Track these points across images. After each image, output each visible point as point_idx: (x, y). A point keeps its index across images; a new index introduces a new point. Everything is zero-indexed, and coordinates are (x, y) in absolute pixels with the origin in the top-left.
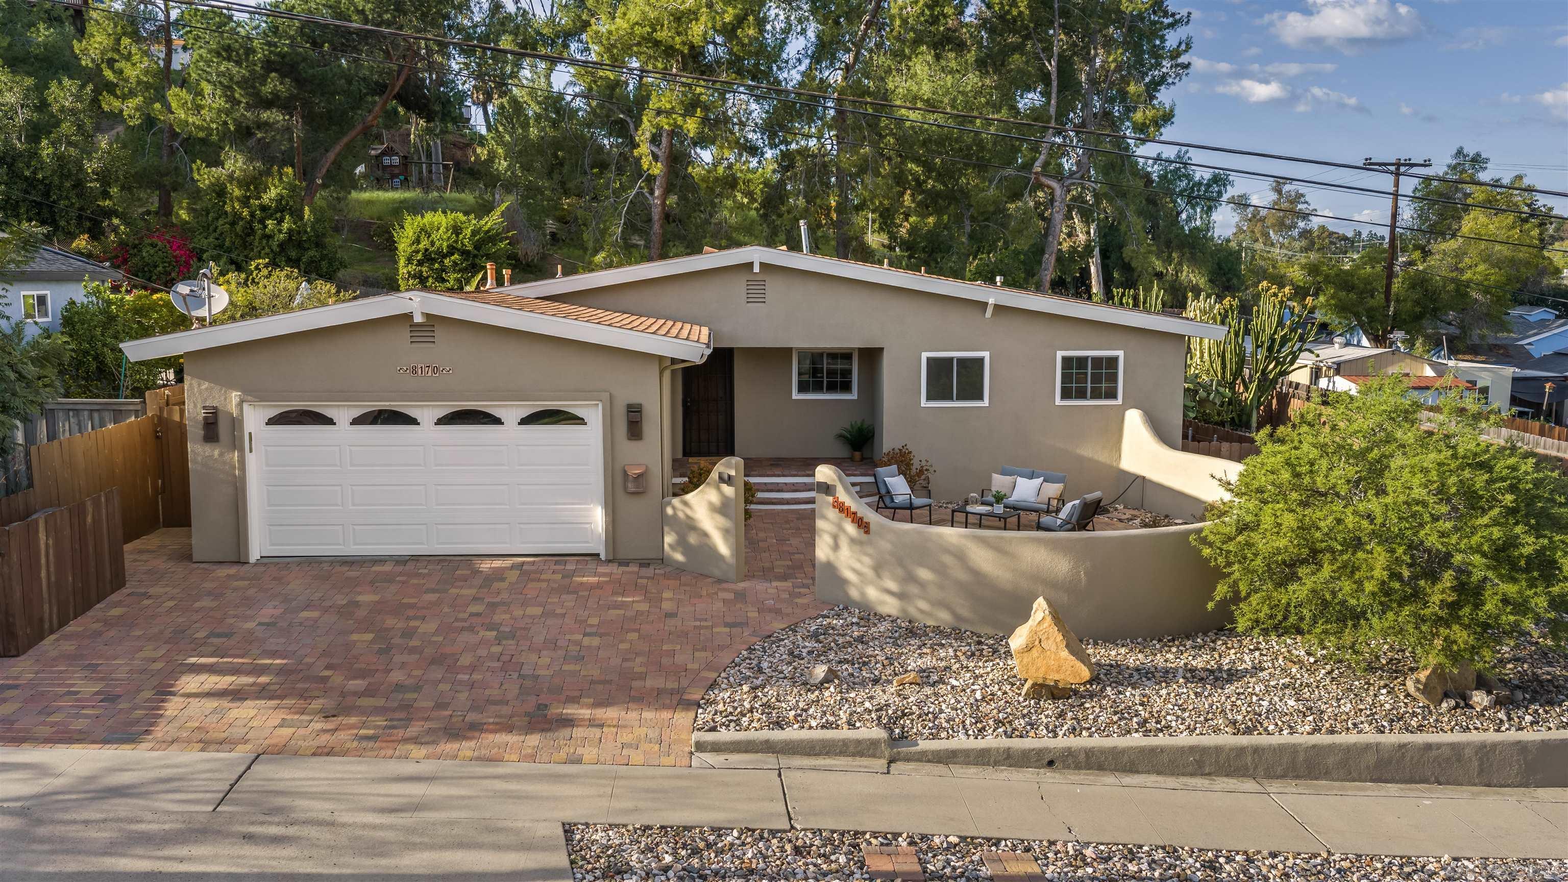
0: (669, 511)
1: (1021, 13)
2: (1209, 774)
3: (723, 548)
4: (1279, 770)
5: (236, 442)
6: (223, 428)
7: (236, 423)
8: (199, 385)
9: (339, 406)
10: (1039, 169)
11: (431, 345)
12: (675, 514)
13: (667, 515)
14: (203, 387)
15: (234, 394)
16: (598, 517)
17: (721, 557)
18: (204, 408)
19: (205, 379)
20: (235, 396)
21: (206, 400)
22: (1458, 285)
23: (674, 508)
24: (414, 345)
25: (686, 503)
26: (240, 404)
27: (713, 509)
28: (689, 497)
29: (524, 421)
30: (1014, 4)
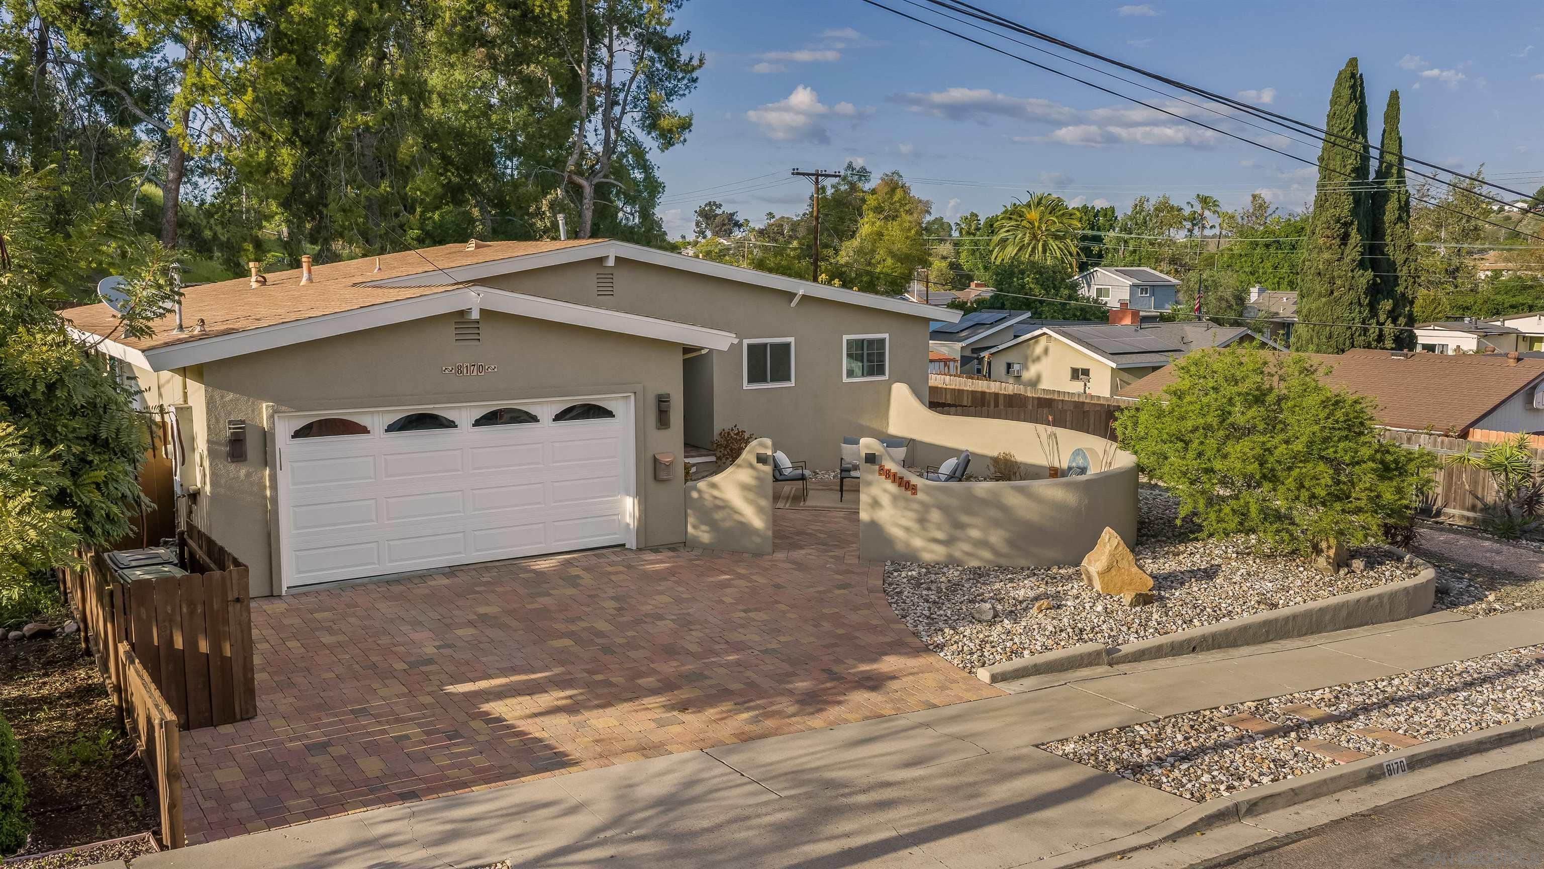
0: (695, 495)
1: (560, 17)
2: (1272, 640)
3: (758, 523)
4: (1304, 630)
5: (267, 458)
6: (252, 445)
7: (266, 438)
8: (222, 397)
9: (373, 412)
10: (573, 168)
11: (476, 343)
12: (701, 497)
13: (691, 498)
14: (227, 399)
15: (264, 405)
16: (629, 507)
17: (753, 531)
18: (230, 422)
19: (229, 389)
20: (265, 408)
21: (230, 413)
22: (872, 277)
23: (699, 491)
24: (459, 343)
25: (714, 486)
26: (271, 417)
27: (745, 487)
28: (717, 479)
29: (559, 417)
30: (553, 7)
